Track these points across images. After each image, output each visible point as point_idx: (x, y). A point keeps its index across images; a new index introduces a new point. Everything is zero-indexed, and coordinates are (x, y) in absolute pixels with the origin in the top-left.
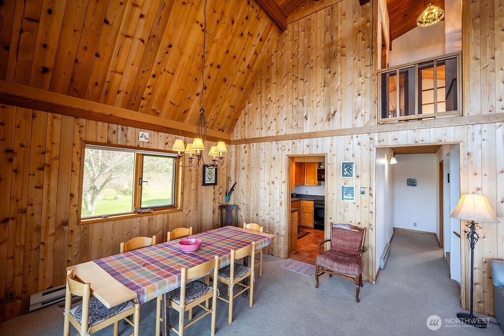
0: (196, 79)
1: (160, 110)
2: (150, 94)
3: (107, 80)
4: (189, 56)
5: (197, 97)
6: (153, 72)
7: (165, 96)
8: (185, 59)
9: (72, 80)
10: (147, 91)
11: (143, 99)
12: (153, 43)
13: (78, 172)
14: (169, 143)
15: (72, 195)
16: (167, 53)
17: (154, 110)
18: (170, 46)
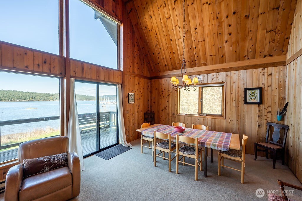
0: (220, 34)
1: (206, 62)
2: (197, 57)
3: (180, 60)
4: (208, 25)
5: (226, 43)
6: (194, 47)
7: (206, 54)
8: (207, 28)
9: (172, 65)
10: (196, 56)
11: (196, 60)
12: (188, 34)
13: (176, 96)
14: (214, 78)
15: (175, 105)
16: (196, 33)
17: (203, 63)
18: (196, 29)
